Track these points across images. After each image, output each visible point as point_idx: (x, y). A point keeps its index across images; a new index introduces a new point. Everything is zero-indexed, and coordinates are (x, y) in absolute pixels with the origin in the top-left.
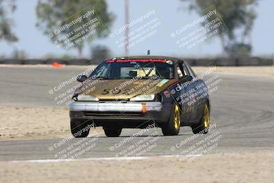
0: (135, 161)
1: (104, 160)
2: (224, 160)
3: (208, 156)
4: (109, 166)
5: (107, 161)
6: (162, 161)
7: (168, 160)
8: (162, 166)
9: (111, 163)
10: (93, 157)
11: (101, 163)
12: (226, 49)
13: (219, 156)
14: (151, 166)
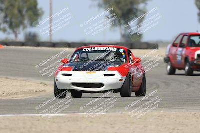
0: (58, 116)
1: (35, 116)
2: (122, 117)
3: (111, 114)
4: (39, 120)
5: (37, 116)
6: (77, 117)
7: (82, 116)
8: (78, 121)
9: (40, 118)
10: (26, 113)
11: (33, 118)
12: (124, 36)
13: (119, 113)
14: (69, 120)
